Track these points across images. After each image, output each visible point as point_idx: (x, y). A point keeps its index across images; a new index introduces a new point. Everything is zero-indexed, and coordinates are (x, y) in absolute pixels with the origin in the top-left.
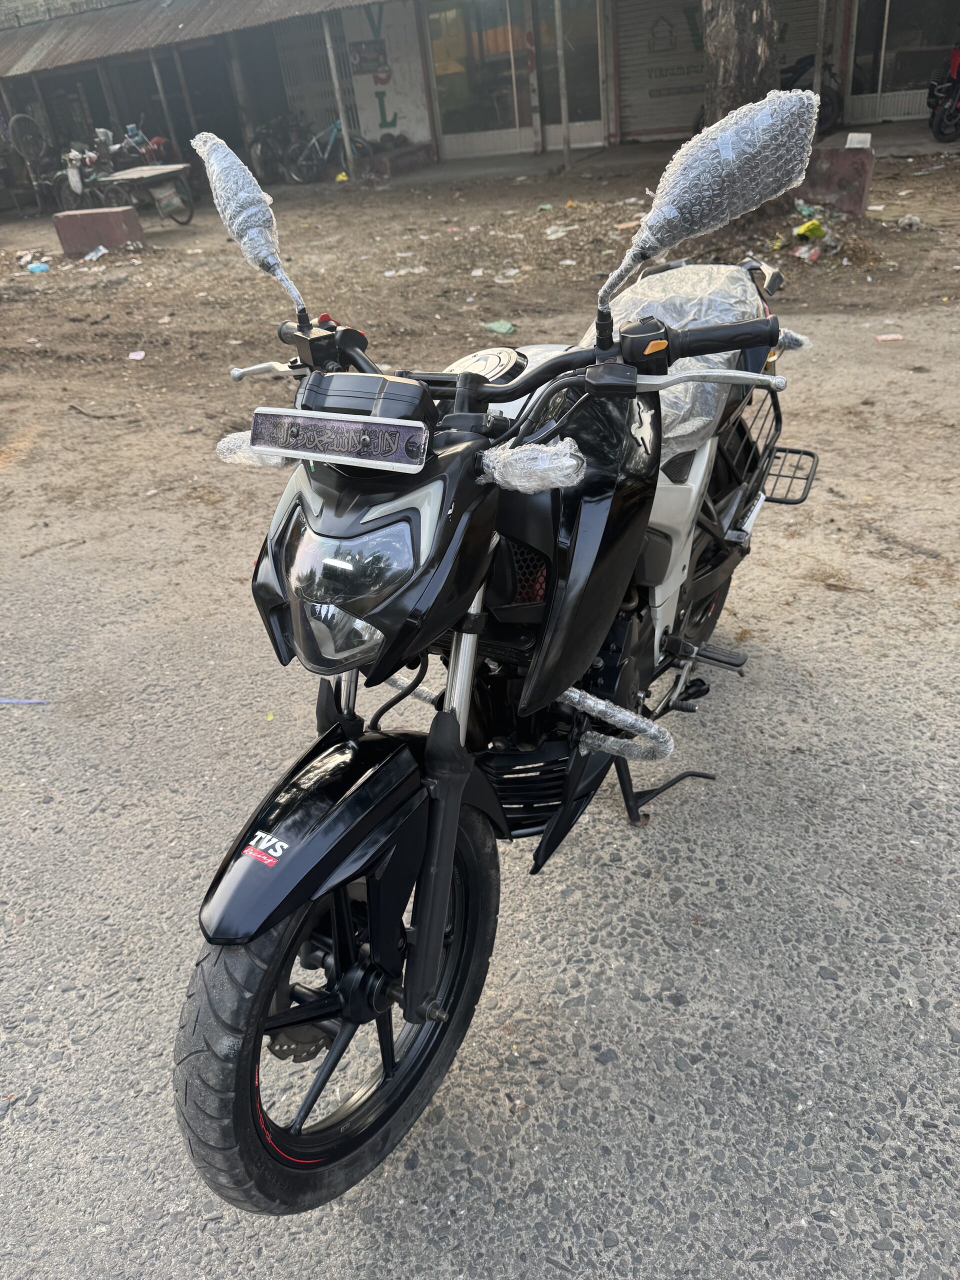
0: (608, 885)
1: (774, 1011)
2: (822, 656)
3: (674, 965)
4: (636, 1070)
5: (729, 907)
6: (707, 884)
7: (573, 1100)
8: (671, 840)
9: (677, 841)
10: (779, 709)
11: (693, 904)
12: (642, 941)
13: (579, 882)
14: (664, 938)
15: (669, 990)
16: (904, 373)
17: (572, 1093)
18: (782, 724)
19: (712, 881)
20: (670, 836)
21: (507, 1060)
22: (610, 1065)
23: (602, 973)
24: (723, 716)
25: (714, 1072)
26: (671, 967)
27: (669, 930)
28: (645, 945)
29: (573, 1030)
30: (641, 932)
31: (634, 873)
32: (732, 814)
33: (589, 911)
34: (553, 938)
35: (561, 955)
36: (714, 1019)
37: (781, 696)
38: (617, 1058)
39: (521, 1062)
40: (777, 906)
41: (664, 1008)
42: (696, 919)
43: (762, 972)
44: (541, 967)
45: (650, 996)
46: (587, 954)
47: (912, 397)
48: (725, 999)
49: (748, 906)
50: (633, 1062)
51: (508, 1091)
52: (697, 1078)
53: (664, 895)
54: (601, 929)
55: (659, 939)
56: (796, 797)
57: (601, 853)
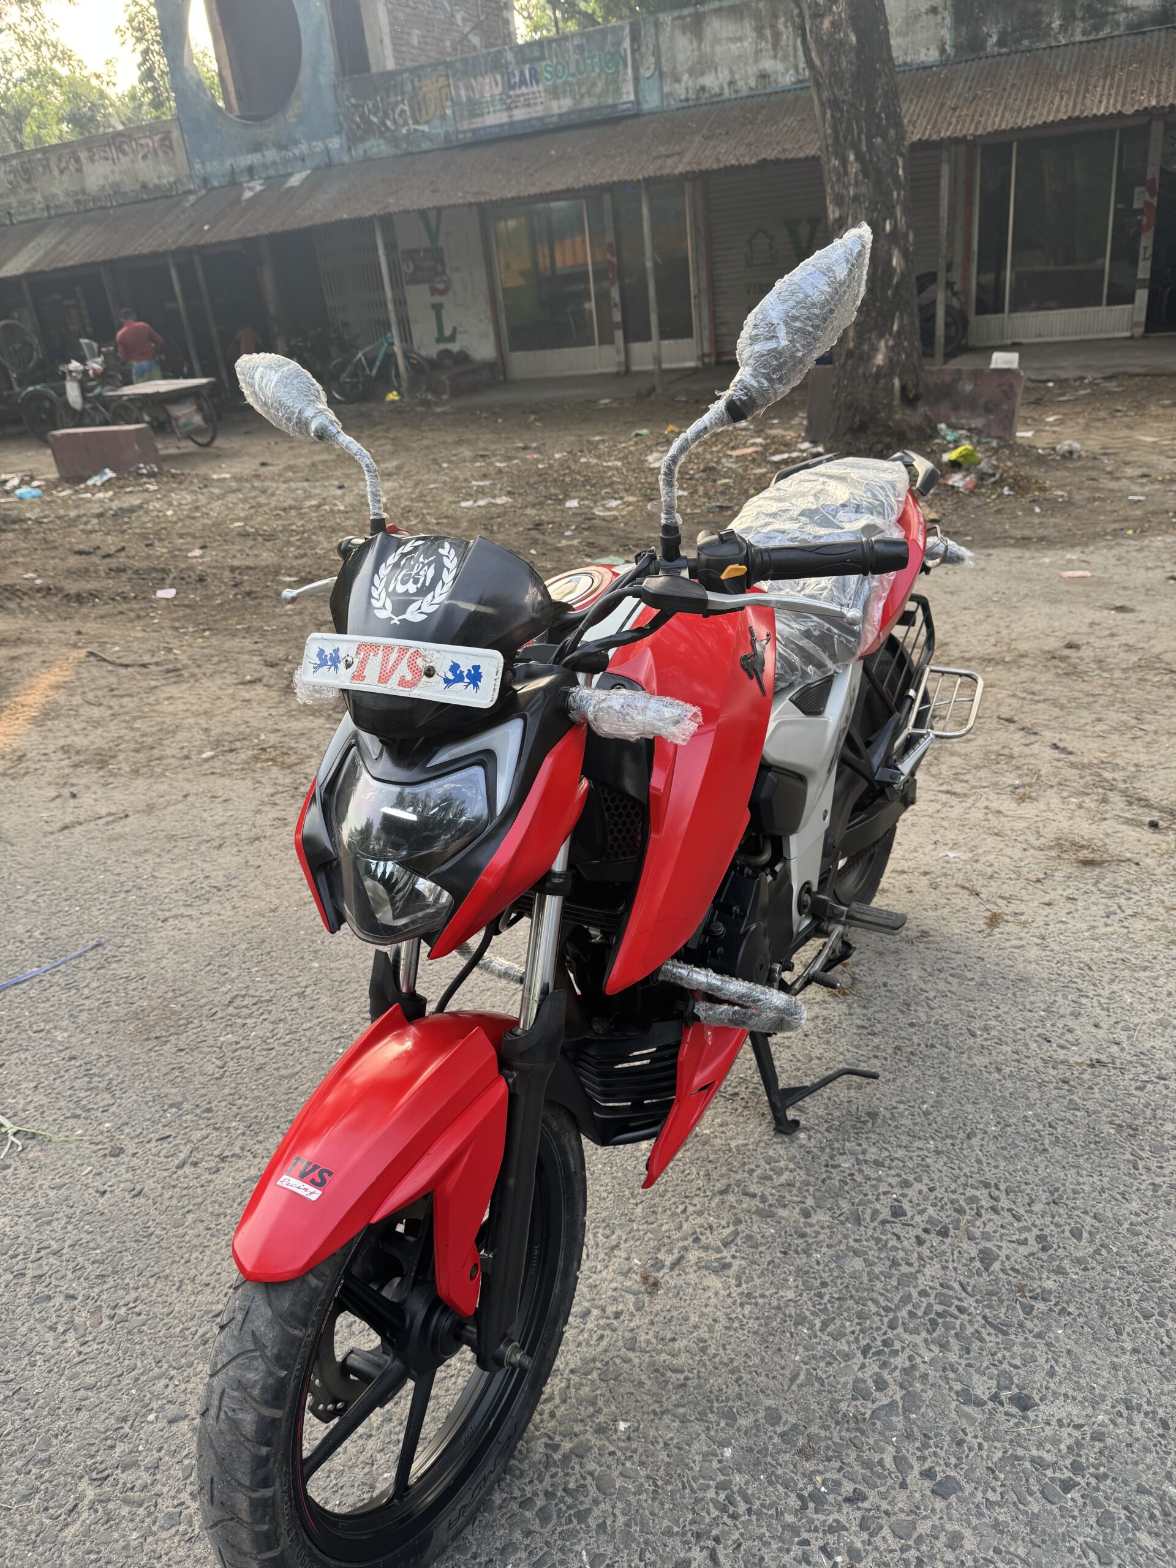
0: (895, 1249)
1: (1154, 1412)
2: (1097, 945)
3: (1008, 1354)
4: (989, 1504)
5: (1060, 1271)
6: (1024, 1242)
7: (913, 1553)
8: (965, 1185)
9: (972, 1186)
10: (1062, 1011)
11: (1012, 1269)
12: (958, 1322)
13: (856, 1245)
14: (985, 1317)
15: (1009, 1389)
16: (1105, 613)
17: (911, 1542)
18: (1070, 1031)
19: (1031, 1237)
20: (962, 1180)
21: (811, 1496)
22: (953, 1499)
23: (913, 1367)
24: (993, 1023)
25: (1097, 1504)
26: (1004, 1357)
27: (990, 1307)
28: (962, 1326)
29: (891, 1449)
30: (953, 1310)
31: (926, 1231)
32: (1035, 1149)
33: (879, 1285)
34: (838, 1322)
35: (853, 1346)
36: (1078, 1427)
37: (1060, 994)
38: (961, 1489)
39: (831, 1498)
40: (1123, 1268)
41: (1006, 1414)
42: (1021, 1289)
43: (1125, 1359)
44: (829, 1364)
45: (985, 1398)
46: (885, 1343)
47: (1123, 640)
48: (1084, 1398)
49: (1085, 1269)
50: (984, 1492)
51: (821, 1543)
52: (1076, 1513)
53: (972, 1259)
54: (898, 1308)
55: (979, 1318)
56: (1111, 1123)
57: (878, 1206)
